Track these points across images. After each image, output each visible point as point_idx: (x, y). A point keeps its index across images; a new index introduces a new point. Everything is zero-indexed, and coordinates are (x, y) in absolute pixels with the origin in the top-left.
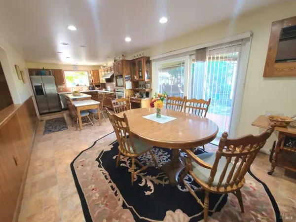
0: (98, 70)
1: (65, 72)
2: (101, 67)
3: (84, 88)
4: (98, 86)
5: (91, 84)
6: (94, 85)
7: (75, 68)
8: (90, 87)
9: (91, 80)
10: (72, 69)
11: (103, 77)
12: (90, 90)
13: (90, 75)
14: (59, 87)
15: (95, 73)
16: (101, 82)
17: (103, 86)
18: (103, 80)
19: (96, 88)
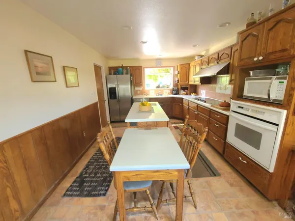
0: (189, 64)
1: (146, 69)
2: (196, 58)
3: (165, 91)
4: (184, 89)
5: (176, 85)
6: (179, 87)
7: (158, 63)
8: (173, 90)
9: (176, 79)
10: (154, 64)
11: (196, 75)
12: (172, 93)
13: (176, 73)
14: (137, 89)
15: (185, 68)
16: (191, 83)
17: (194, 89)
18: (195, 79)
19: (182, 92)
